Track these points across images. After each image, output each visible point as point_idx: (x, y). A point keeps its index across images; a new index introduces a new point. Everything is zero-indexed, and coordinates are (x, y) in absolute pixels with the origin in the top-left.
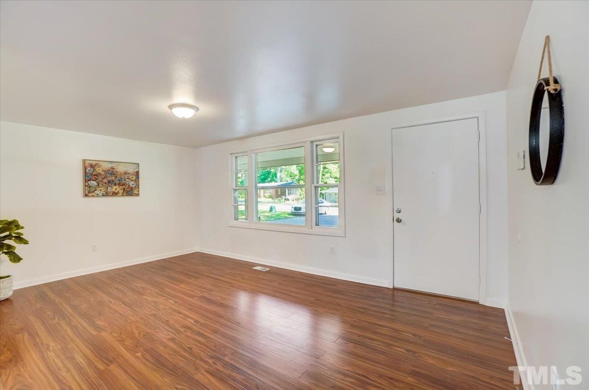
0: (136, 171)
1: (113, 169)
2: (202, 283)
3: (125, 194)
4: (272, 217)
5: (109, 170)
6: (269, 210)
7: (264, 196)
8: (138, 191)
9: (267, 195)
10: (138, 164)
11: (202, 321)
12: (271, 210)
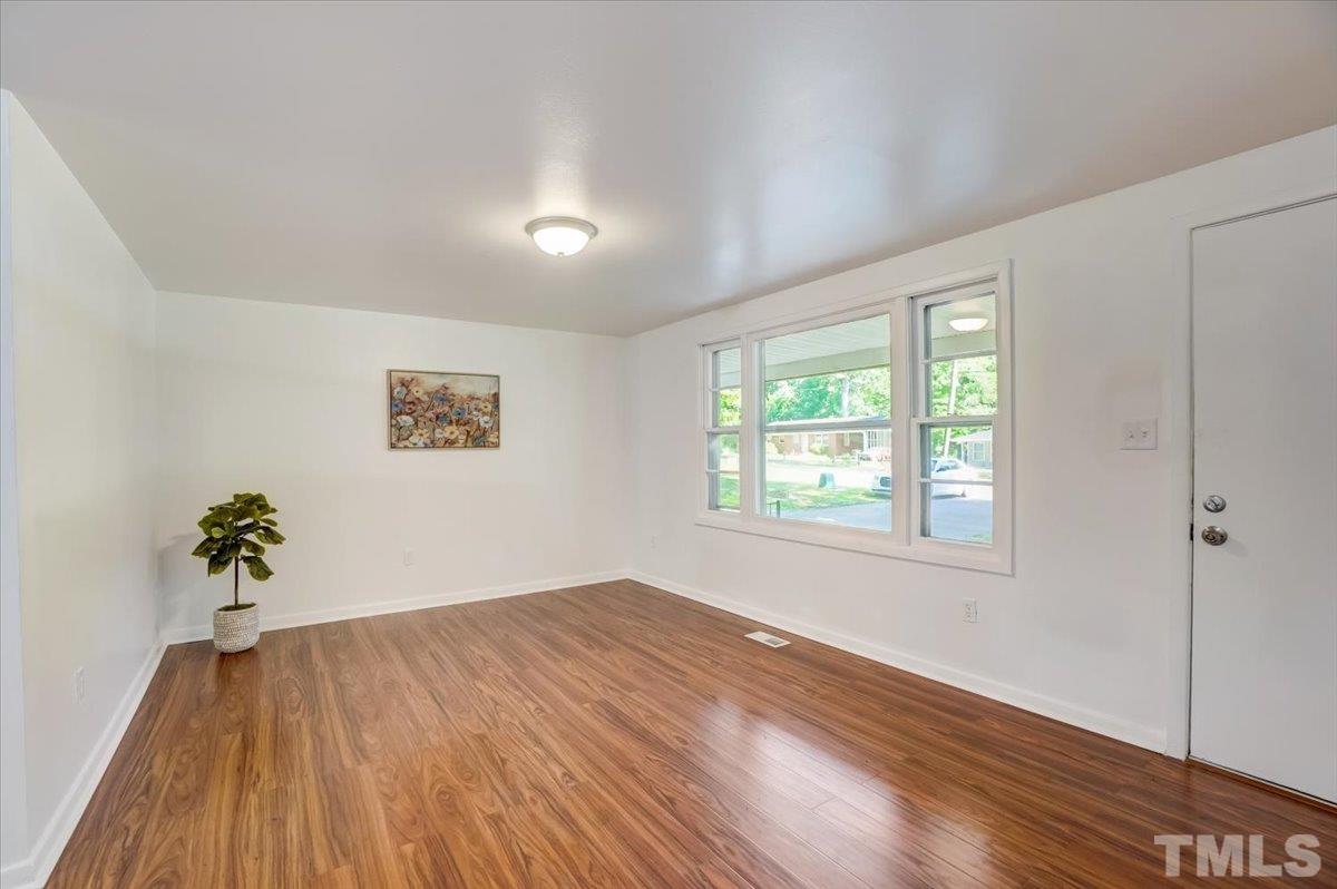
0: (493, 392)
1: (446, 388)
2: (615, 665)
3: (469, 444)
4: (823, 500)
5: (437, 392)
6: (817, 482)
7: (811, 451)
8: (498, 437)
9: (817, 447)
10: (497, 376)
11: (582, 777)
12: (824, 480)
